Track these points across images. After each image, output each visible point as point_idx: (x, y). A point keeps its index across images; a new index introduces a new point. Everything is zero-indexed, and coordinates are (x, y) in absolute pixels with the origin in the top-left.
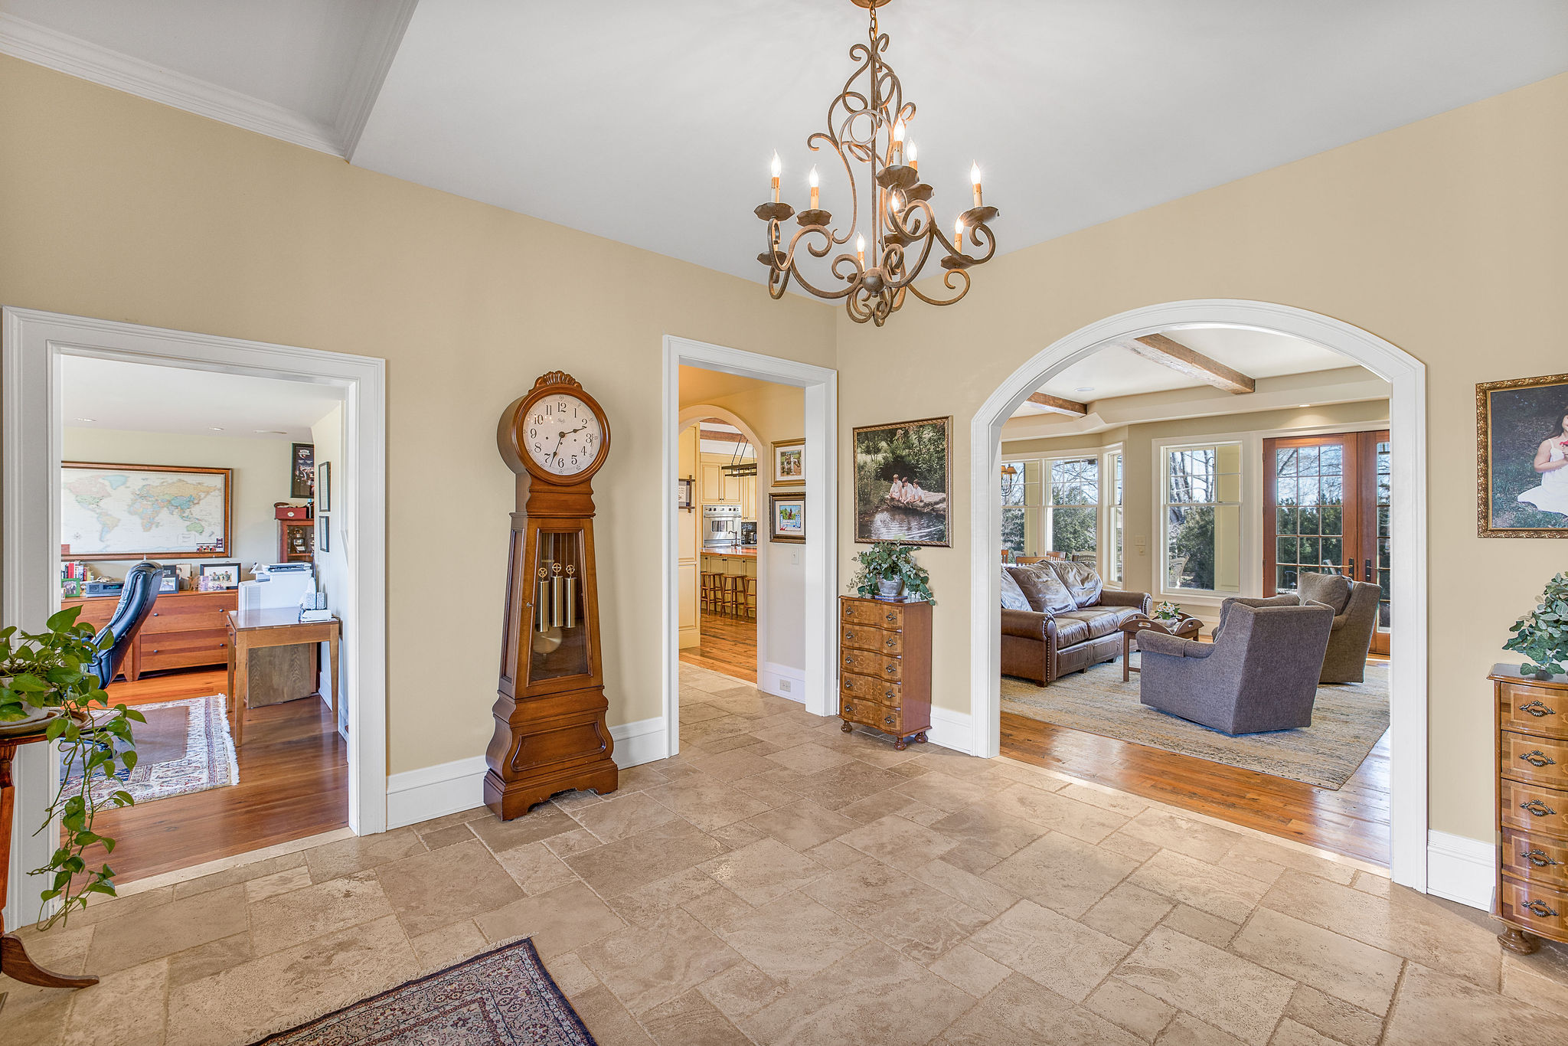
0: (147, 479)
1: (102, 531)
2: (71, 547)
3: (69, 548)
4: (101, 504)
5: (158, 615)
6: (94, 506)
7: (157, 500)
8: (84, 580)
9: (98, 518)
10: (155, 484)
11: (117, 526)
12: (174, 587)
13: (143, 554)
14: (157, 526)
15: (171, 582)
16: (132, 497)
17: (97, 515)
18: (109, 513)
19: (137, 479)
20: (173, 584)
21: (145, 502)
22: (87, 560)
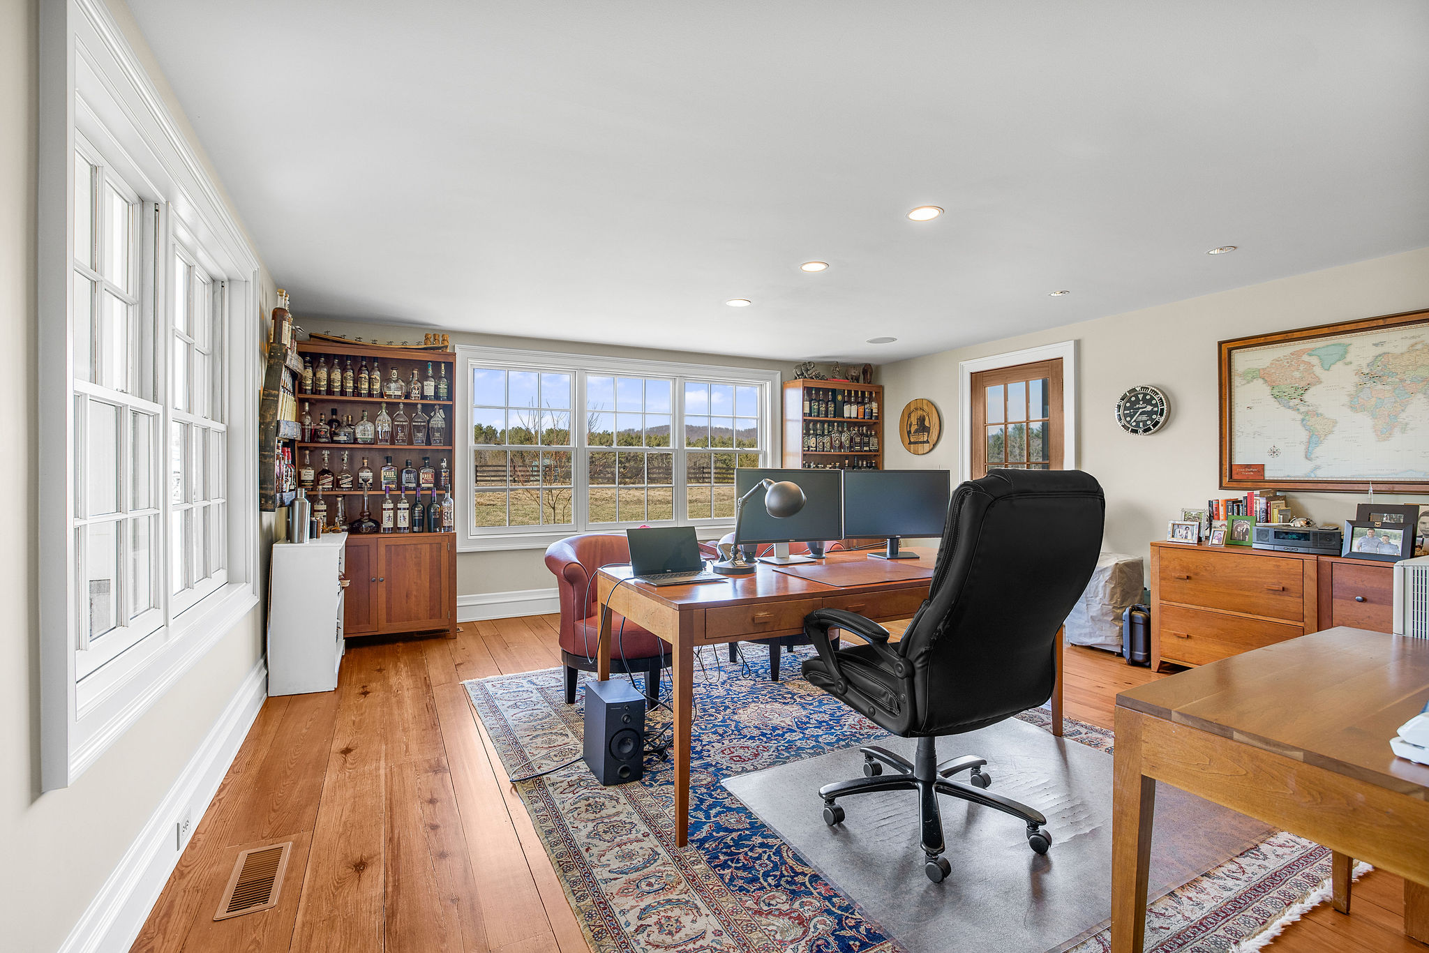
0: (1382, 343)
1: (1309, 442)
2: (1266, 468)
3: (1263, 470)
4: (1305, 397)
5: (1364, 600)
6: (1297, 401)
7: (1402, 381)
8: (1267, 521)
9: (1303, 420)
10: (1398, 351)
11: (1331, 432)
12: (1400, 549)
13: (1367, 483)
14: (1404, 430)
15: (1395, 537)
16: (1356, 379)
17: (1300, 417)
18: (1320, 411)
19: (1362, 347)
20: (1398, 543)
21: (1380, 387)
22: (1282, 491)
